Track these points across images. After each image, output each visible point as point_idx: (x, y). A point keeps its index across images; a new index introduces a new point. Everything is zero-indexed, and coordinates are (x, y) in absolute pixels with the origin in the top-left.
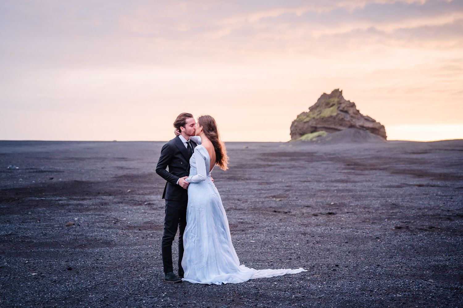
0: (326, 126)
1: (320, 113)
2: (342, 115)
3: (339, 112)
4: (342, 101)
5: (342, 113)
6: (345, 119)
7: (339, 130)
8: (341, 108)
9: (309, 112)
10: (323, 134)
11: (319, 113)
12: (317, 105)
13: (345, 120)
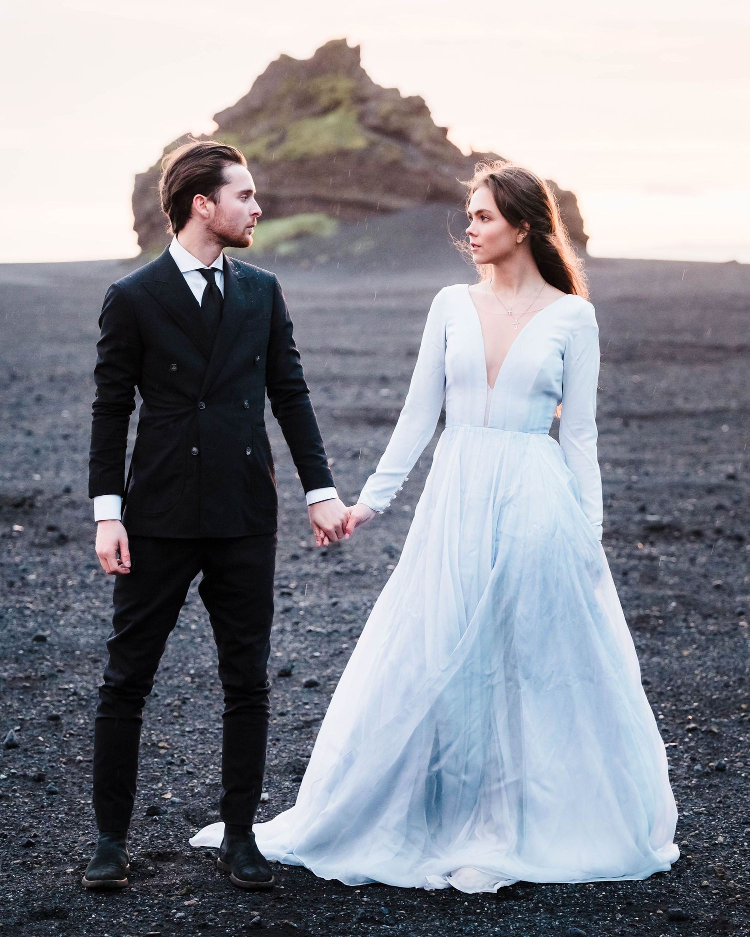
0: (323, 192)
1: (282, 139)
2: (390, 150)
3: (374, 137)
4: (367, 92)
5: (387, 141)
6: (408, 164)
7: (386, 211)
8: (373, 121)
9: (216, 133)
10: (318, 225)
11: (274, 137)
12: (256, 103)
13: (404, 171)
